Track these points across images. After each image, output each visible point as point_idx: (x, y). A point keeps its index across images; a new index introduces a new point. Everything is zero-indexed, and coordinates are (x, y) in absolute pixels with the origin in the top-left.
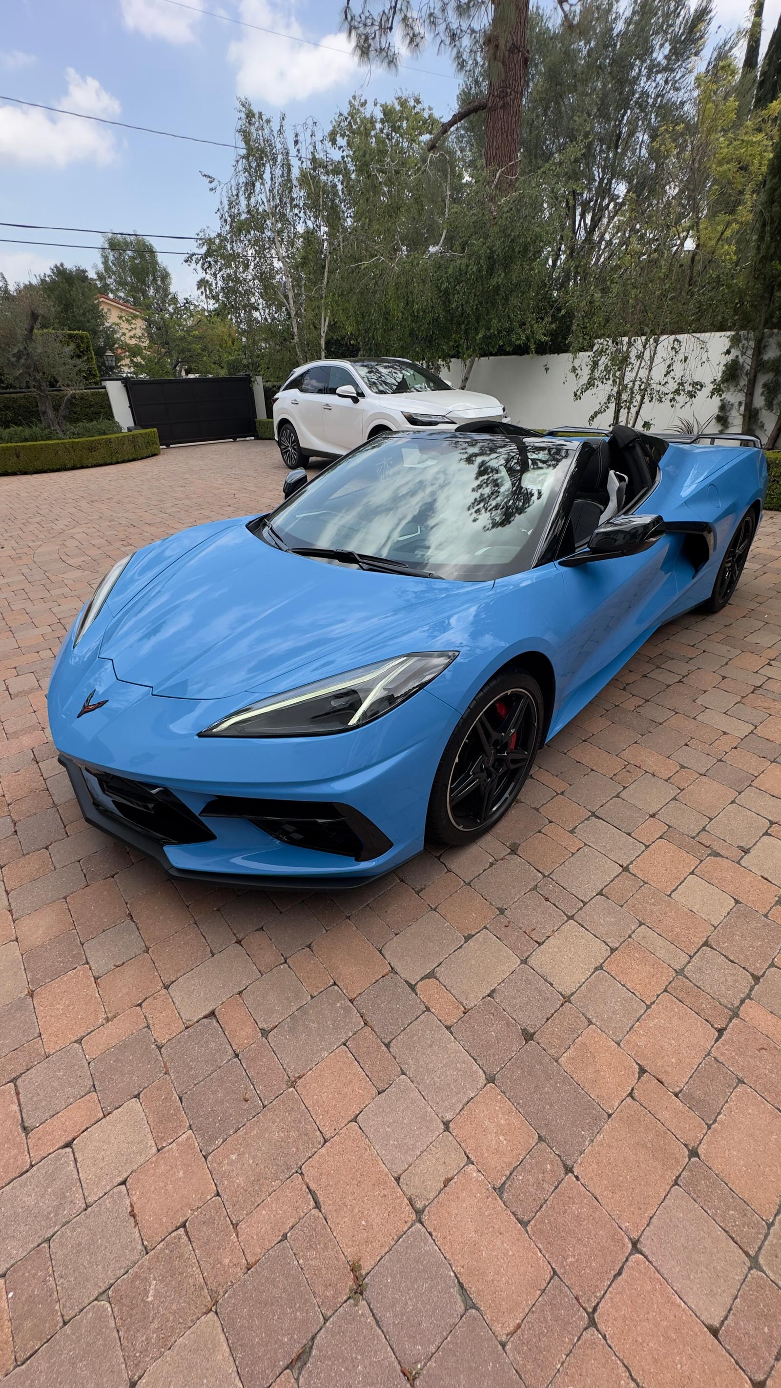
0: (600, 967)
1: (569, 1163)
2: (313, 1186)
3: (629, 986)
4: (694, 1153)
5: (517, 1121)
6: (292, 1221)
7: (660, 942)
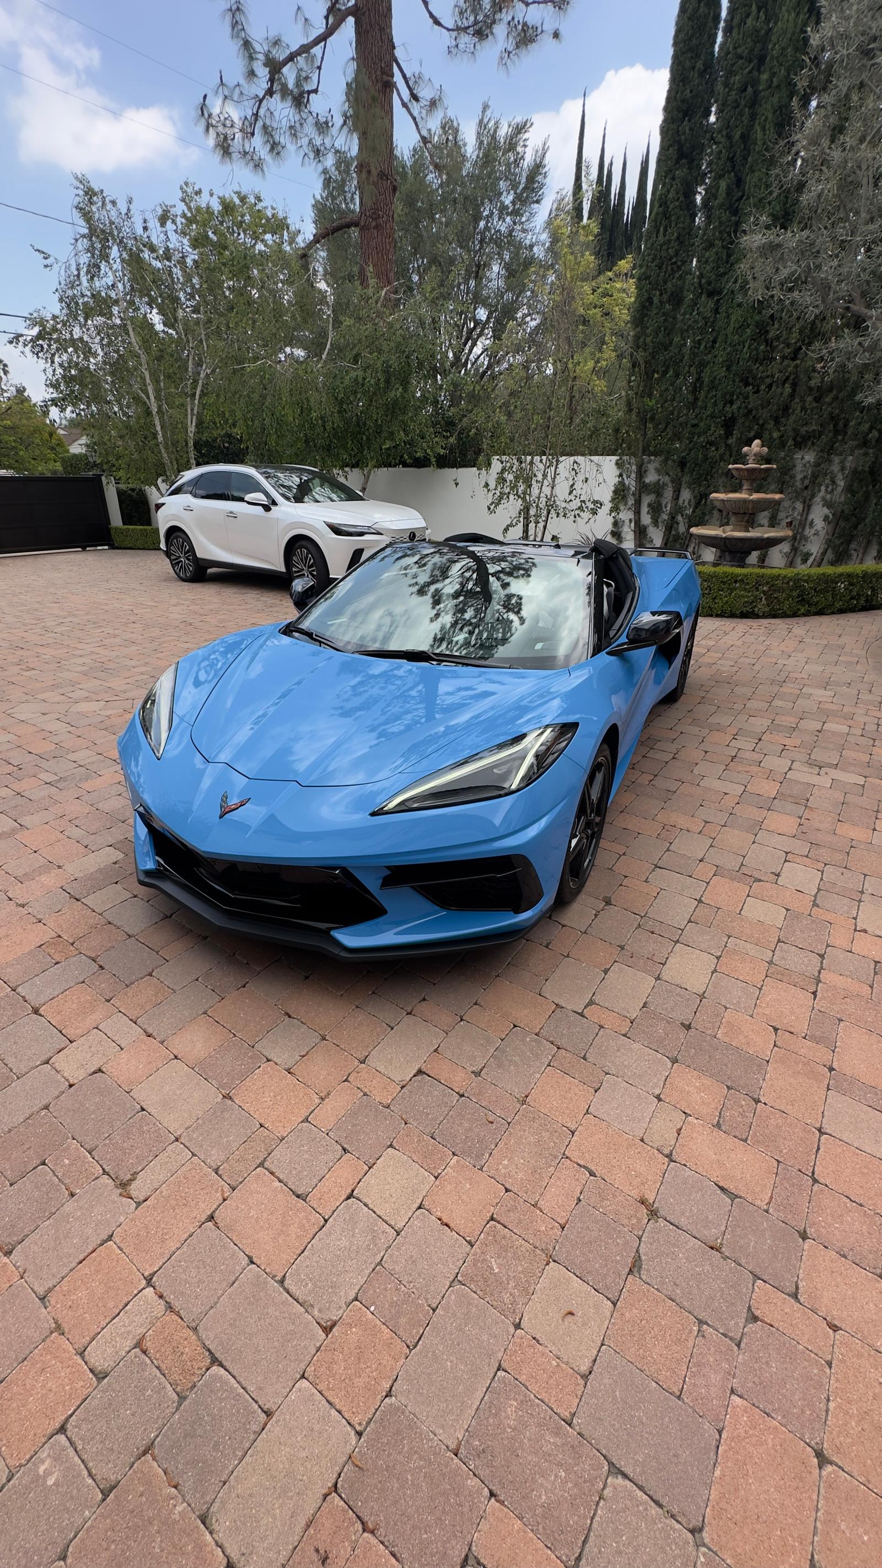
0: (715, 971)
1: (755, 1096)
2: (582, 1163)
3: (741, 978)
4: (831, 1069)
5: (708, 1082)
6: (579, 1189)
7: (749, 946)
